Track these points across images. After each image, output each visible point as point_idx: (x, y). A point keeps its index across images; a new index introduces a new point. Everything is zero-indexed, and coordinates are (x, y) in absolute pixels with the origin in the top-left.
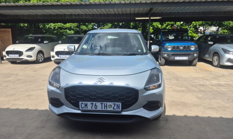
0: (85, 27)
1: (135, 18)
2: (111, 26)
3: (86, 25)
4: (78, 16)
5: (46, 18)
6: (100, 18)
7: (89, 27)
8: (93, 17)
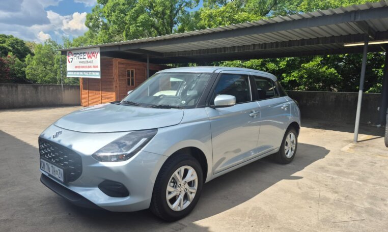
0: (273, 65)
1: (343, 44)
2: (321, 61)
3: (277, 61)
4: (242, 49)
5: (203, 54)
6: (275, 49)
7: (281, 65)
8: (265, 48)
